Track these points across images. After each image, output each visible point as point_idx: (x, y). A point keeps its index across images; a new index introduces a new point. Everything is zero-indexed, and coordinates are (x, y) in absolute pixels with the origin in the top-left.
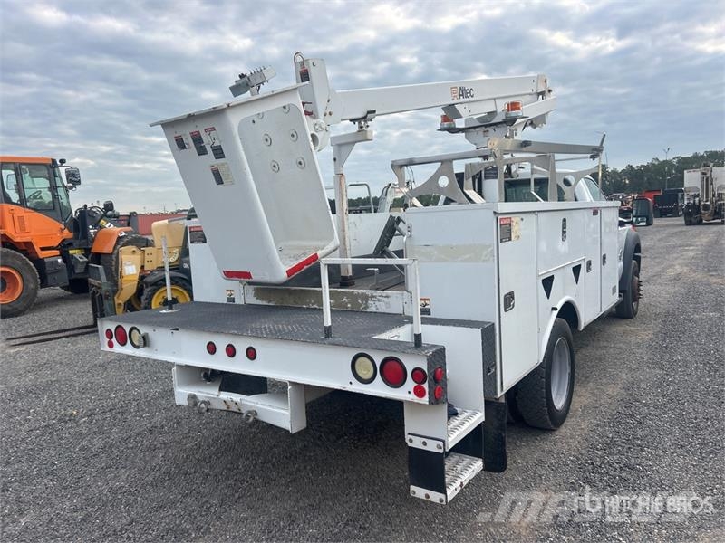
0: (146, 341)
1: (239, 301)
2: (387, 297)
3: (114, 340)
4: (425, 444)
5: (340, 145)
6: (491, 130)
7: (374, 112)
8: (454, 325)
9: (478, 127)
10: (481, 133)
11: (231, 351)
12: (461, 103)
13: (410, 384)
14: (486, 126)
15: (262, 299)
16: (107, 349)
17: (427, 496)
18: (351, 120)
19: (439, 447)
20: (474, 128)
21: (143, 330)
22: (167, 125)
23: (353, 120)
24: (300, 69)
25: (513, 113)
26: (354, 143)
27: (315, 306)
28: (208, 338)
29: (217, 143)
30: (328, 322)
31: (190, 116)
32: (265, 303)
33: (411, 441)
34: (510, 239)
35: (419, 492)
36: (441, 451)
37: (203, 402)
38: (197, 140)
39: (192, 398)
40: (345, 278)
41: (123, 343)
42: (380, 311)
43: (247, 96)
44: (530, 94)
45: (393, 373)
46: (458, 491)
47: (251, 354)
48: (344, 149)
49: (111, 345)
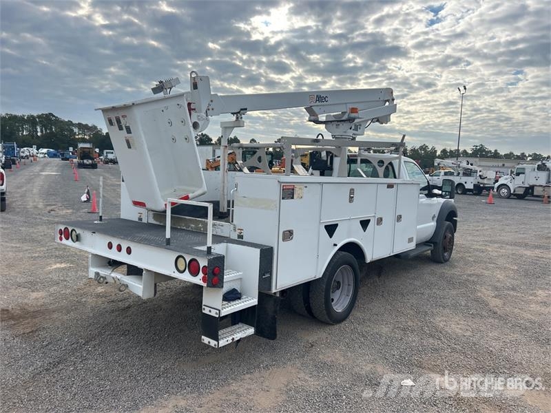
0: (78, 238)
1: (145, 221)
2: (222, 226)
3: (63, 236)
4: (210, 311)
5: (226, 128)
6: (341, 124)
7: (246, 109)
8: (248, 246)
9: (333, 121)
10: (335, 125)
11: (119, 248)
12: (317, 106)
13: (201, 275)
14: (338, 121)
15: (157, 221)
16: (59, 241)
17: (209, 342)
18: (232, 113)
19: (216, 314)
20: (331, 122)
21: (78, 231)
22: (105, 111)
23: (233, 114)
24: (193, 81)
25: (353, 115)
26: (234, 127)
27: (184, 228)
28: (109, 239)
29: (127, 125)
30: (168, 235)
31: (113, 107)
32: (158, 223)
33: (204, 309)
34: (293, 198)
35: (206, 340)
36: (217, 316)
37: (102, 277)
38: (119, 121)
39: (97, 274)
40: (222, 213)
41: (67, 239)
42: (218, 234)
43: (161, 95)
44: (377, 101)
45: (193, 268)
46: (229, 342)
47: (129, 251)
48: (228, 130)
49: (61, 239)
